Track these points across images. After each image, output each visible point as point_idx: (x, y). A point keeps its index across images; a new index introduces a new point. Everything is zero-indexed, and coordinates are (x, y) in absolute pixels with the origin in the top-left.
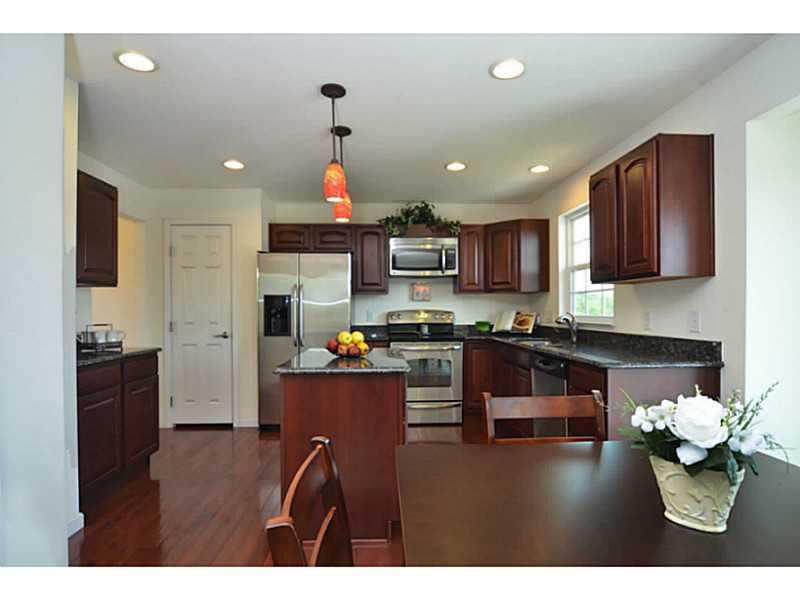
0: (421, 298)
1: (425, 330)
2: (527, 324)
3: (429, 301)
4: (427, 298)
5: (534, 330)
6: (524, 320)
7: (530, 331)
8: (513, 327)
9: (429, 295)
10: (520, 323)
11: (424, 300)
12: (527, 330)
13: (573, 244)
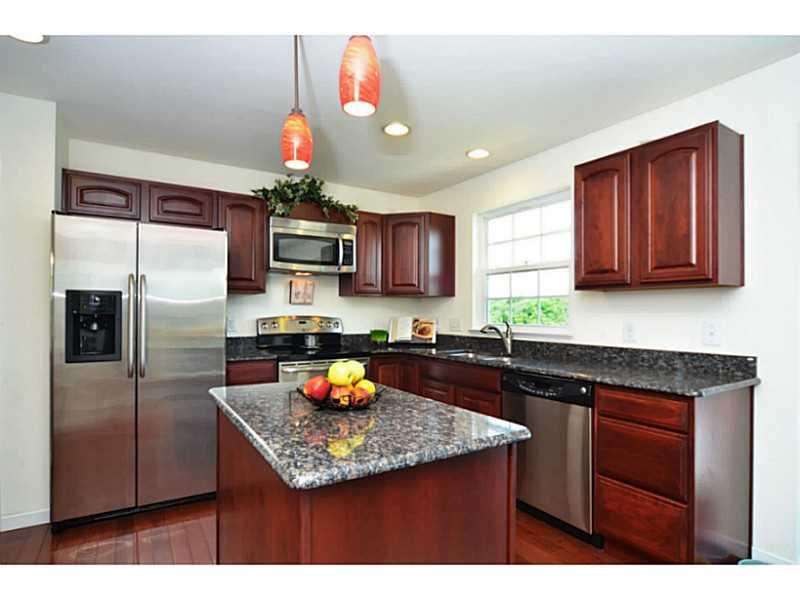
0: (300, 300)
1: (311, 342)
2: (429, 332)
3: (310, 304)
4: (308, 301)
5: (437, 340)
6: (424, 329)
7: (434, 341)
8: (413, 336)
9: (311, 297)
10: (422, 332)
11: (304, 304)
12: (431, 339)
13: (487, 245)
